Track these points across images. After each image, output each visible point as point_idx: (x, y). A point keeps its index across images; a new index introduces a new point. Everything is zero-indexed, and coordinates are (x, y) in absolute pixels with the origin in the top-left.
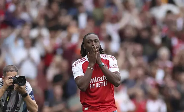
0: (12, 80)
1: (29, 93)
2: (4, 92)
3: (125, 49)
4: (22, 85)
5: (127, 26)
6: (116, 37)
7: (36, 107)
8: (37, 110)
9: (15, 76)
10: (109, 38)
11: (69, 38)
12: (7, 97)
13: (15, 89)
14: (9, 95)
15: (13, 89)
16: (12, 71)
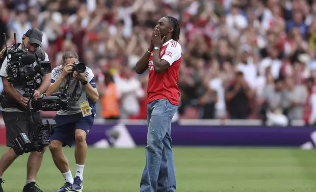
0: (71, 68)
1: (89, 81)
2: (63, 80)
3: (137, 34)
4: (82, 73)
5: (140, 10)
6: (128, 22)
7: (97, 96)
8: (98, 98)
9: (74, 63)
10: (122, 23)
11: (79, 22)
12: (66, 85)
13: (74, 76)
14: (68, 83)
15: (72, 76)
16: (71, 58)
